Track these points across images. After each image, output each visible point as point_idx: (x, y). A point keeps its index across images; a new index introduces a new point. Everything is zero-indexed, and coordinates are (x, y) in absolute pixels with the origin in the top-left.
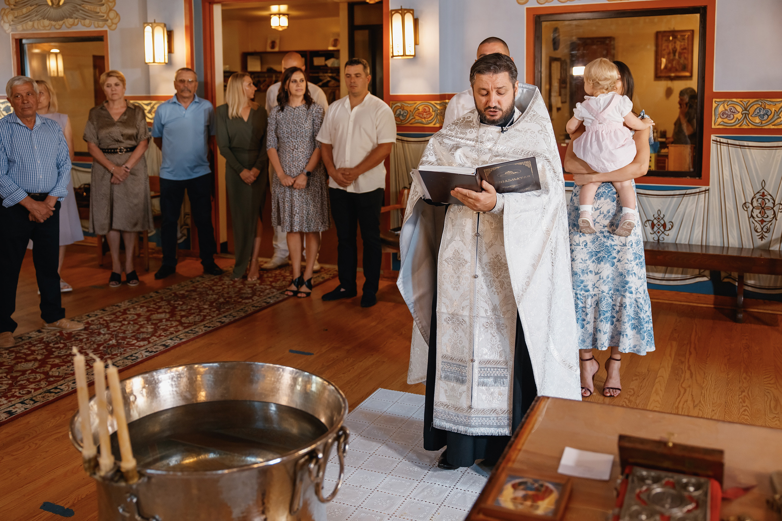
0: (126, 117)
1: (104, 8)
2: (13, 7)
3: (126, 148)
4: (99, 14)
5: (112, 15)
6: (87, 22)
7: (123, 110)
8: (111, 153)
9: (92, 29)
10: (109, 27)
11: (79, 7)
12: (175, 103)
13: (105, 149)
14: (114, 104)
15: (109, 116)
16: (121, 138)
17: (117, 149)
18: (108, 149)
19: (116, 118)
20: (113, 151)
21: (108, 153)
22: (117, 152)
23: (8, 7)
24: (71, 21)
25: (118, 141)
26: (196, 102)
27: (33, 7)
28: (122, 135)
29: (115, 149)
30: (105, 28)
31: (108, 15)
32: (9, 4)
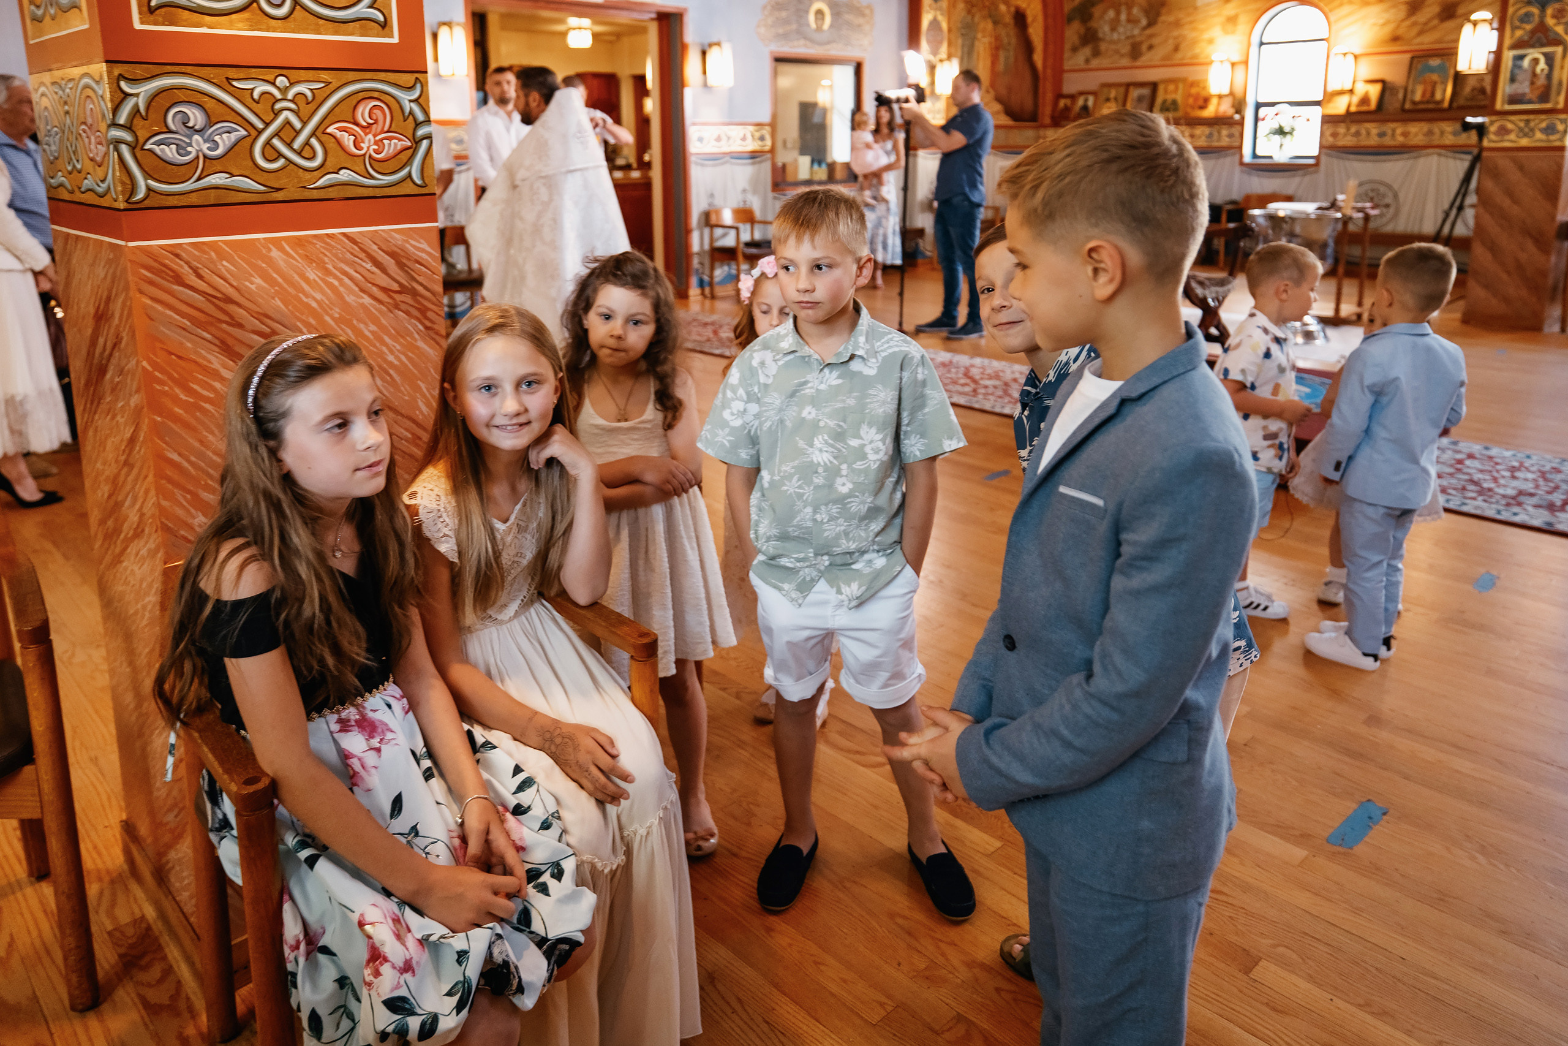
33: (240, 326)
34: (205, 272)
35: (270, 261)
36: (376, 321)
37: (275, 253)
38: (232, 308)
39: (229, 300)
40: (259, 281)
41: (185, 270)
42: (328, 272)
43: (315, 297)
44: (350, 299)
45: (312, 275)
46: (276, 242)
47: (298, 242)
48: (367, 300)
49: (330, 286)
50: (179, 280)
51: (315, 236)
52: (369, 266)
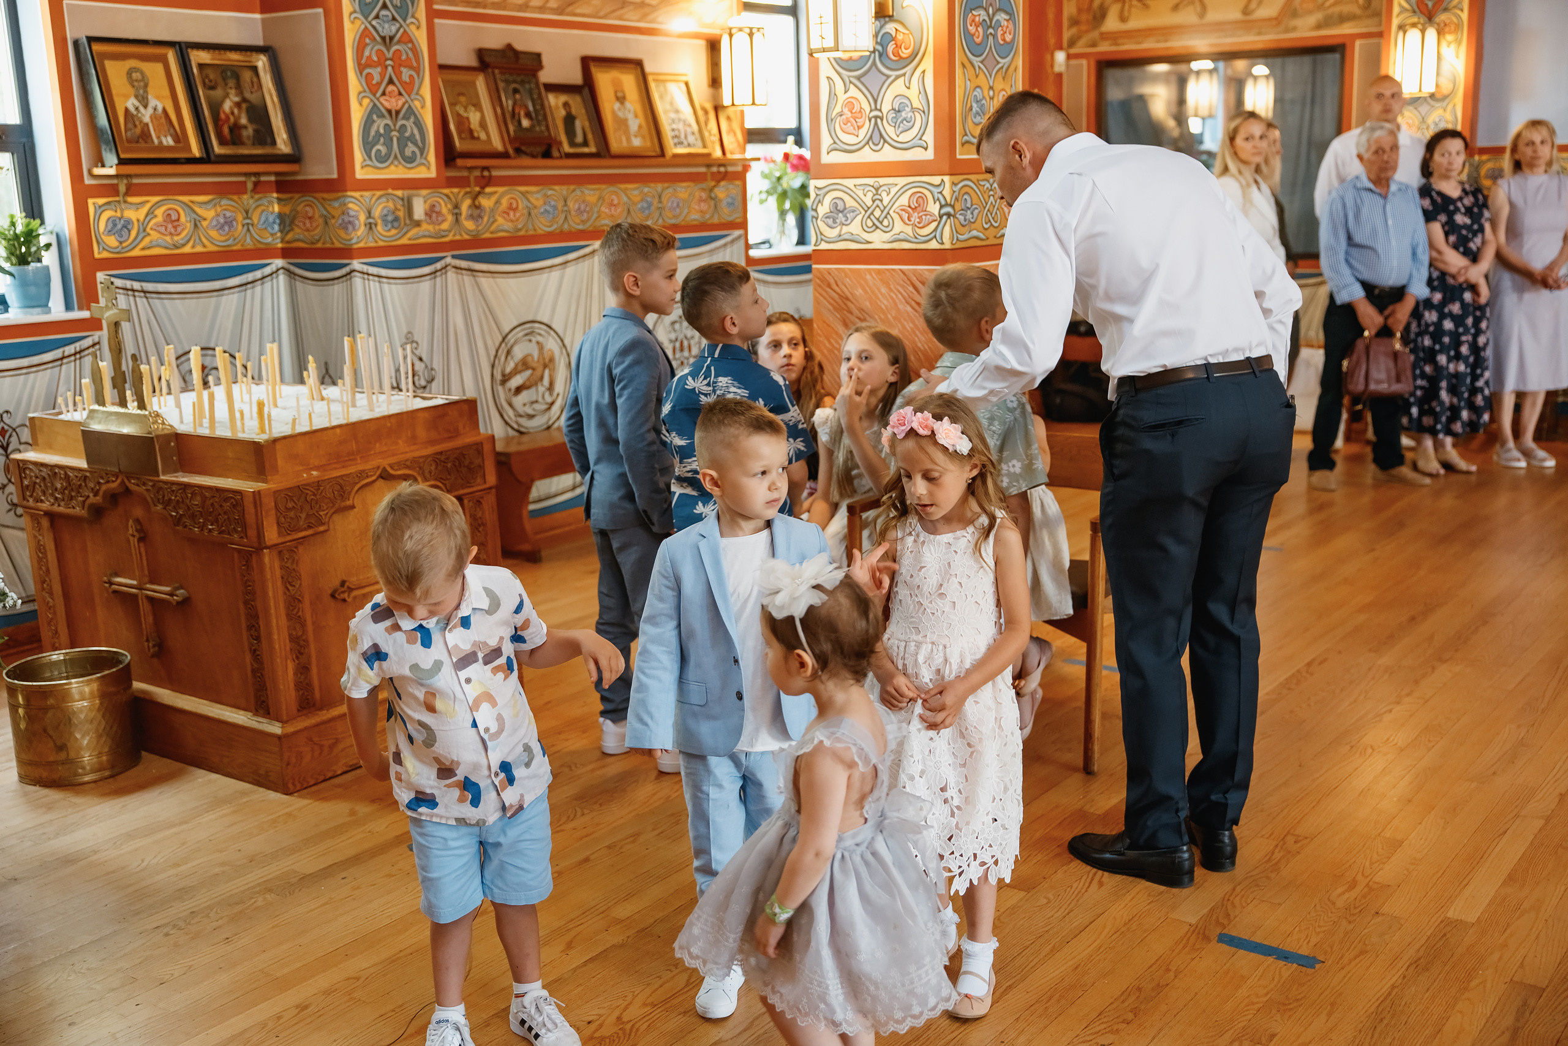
33: (851, 313)
34: (840, 283)
35: (866, 281)
36: (913, 322)
37: (868, 277)
38: (849, 304)
39: (847, 299)
40: (860, 290)
41: (832, 281)
42: (891, 290)
43: (884, 303)
44: (901, 307)
45: (884, 290)
46: (869, 270)
47: (879, 272)
48: (909, 309)
49: (892, 297)
50: (829, 286)
51: (887, 270)
52: (911, 289)
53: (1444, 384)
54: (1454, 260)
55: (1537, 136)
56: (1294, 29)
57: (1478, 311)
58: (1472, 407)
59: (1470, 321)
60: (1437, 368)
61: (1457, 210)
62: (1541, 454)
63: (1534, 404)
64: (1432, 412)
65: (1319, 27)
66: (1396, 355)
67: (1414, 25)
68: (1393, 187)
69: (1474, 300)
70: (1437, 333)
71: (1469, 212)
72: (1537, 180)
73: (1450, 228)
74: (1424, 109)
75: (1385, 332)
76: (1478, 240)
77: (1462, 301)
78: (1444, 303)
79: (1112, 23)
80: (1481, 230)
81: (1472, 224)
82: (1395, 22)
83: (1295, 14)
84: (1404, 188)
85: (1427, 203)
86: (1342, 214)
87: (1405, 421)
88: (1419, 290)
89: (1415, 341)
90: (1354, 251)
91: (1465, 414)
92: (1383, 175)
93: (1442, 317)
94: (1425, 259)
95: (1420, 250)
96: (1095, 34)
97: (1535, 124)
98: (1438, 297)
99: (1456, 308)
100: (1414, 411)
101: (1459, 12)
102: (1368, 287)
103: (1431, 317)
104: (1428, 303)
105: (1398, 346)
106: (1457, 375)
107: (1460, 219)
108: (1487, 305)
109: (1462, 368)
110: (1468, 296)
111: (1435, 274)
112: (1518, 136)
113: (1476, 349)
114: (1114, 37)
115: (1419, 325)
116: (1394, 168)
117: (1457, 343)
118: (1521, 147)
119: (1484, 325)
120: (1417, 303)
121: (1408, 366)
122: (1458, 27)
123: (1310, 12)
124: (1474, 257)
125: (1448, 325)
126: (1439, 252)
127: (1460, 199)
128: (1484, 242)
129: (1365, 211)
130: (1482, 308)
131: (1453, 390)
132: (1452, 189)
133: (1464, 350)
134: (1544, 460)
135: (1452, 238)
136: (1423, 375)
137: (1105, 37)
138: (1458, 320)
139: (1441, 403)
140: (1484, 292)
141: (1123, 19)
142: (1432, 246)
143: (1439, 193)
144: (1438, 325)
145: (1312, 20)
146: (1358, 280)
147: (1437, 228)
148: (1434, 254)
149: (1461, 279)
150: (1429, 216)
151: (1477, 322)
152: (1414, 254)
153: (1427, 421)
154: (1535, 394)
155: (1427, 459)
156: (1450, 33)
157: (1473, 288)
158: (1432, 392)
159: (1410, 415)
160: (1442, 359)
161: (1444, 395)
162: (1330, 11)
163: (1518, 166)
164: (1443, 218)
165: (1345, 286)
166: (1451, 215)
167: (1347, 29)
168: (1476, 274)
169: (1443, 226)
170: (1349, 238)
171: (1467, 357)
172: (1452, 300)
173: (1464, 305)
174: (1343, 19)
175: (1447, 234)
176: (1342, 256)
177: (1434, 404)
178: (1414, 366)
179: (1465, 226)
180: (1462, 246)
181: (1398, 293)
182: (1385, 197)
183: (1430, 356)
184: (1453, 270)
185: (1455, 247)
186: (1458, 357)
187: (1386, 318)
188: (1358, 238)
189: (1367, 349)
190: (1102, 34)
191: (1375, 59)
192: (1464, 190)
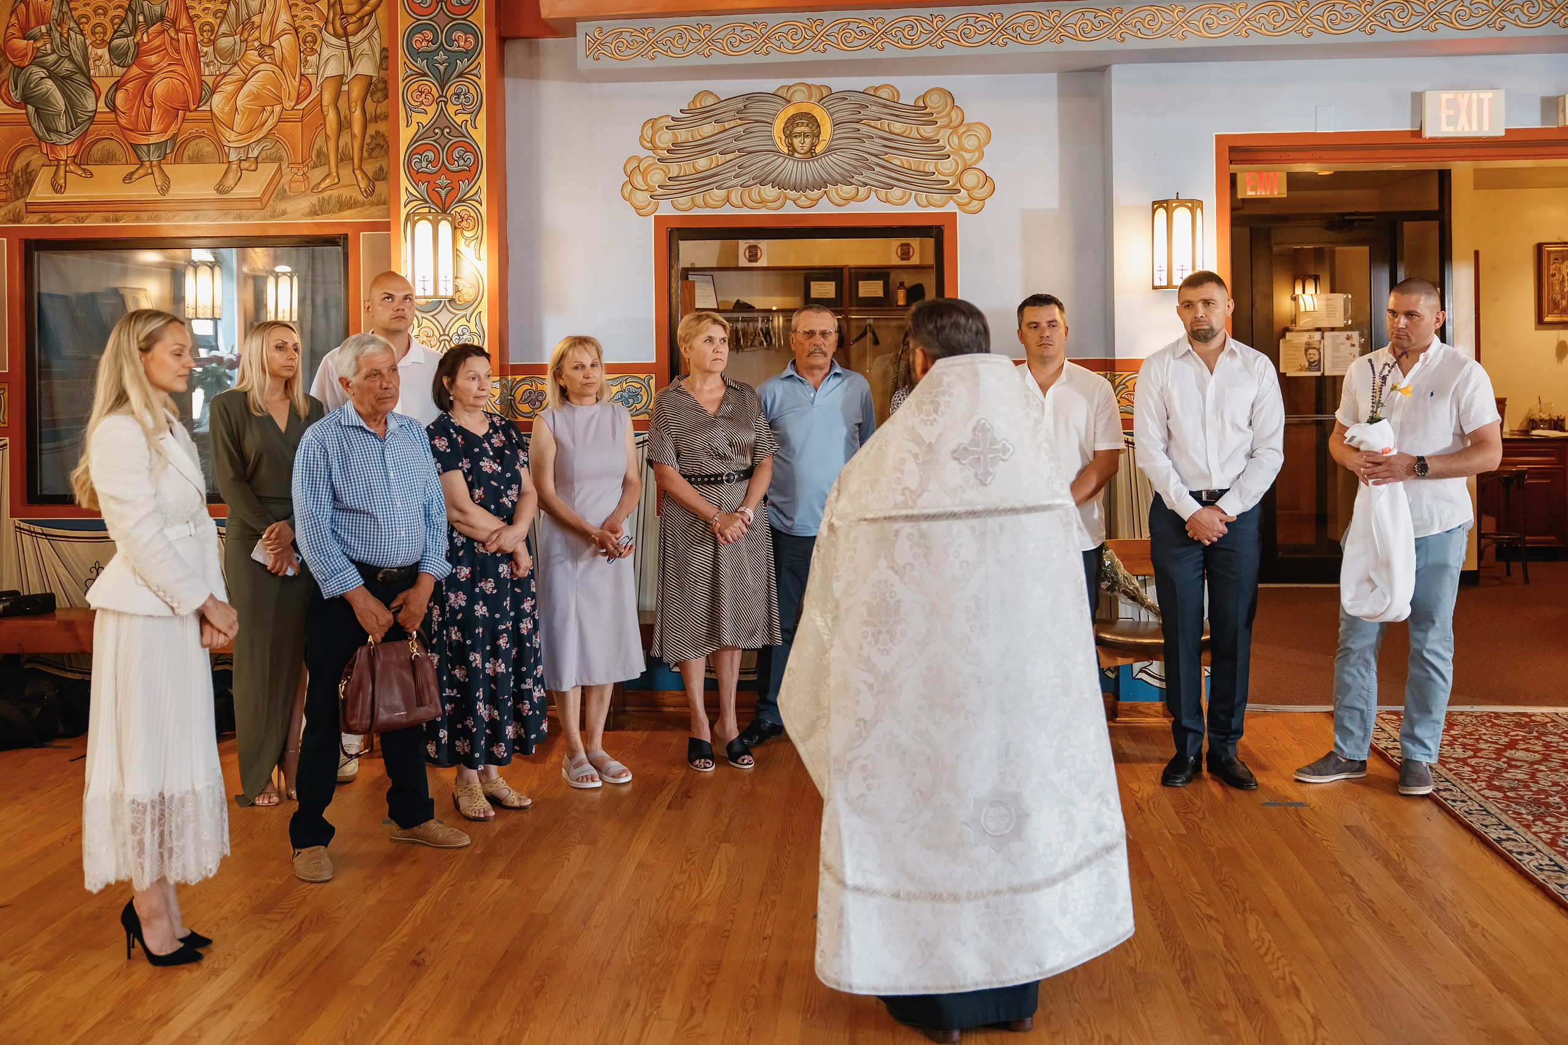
0: (730, 408)
1: (947, 166)
2: (665, 154)
3: (738, 472)
4: (934, 177)
5: (970, 179)
6: (897, 193)
7: (721, 393)
8: (709, 483)
9: (911, 208)
10: (959, 205)
11: (874, 159)
12: (791, 376)
13: (696, 477)
14: (705, 380)
15: (697, 408)
16: (728, 451)
17: (722, 475)
18: (703, 477)
19: (712, 409)
20: (714, 480)
21: (703, 483)
22: (722, 482)
23: (651, 153)
24: (847, 190)
25: (723, 457)
26: (836, 374)
27: (729, 157)
28: (731, 445)
29: (716, 476)
30: (951, 208)
31: (959, 180)
32: (654, 148)
53: (480, 694)
54: (483, 522)
55: (586, 357)
56: (284, 213)
57: (519, 588)
58: (518, 717)
59: (507, 603)
60: (472, 671)
61: (484, 453)
62: (615, 765)
63: (601, 699)
64: (466, 733)
65: (313, 213)
66: (413, 665)
67: (423, 217)
68: (393, 425)
69: (512, 573)
70: (467, 624)
71: (499, 455)
72: (585, 412)
73: (475, 478)
74: (444, 317)
75: (397, 633)
76: (513, 493)
77: (497, 576)
78: (473, 580)
79: (41, 192)
80: (517, 479)
81: (504, 471)
82: (404, 212)
83: (283, 196)
84: (408, 424)
85: (442, 444)
86: (322, 465)
87: (431, 748)
88: (438, 567)
89: (439, 634)
90: (343, 518)
91: (510, 731)
92: (380, 408)
93: (472, 600)
94: (442, 521)
95: (434, 510)
96: (20, 204)
97: (581, 341)
98: (465, 572)
99: (489, 586)
100: (443, 734)
101: (477, 205)
102: (366, 570)
103: (457, 600)
104: (452, 581)
105: (415, 650)
106: (495, 678)
107: (488, 465)
108: (532, 576)
109: (502, 668)
110: (504, 569)
111: (460, 541)
112: (562, 357)
113: (517, 638)
114: (43, 209)
115: (442, 613)
116: (394, 398)
117: (495, 636)
118: (567, 369)
119: (527, 606)
120: (438, 584)
121: (431, 677)
122: (478, 221)
123: (302, 194)
124: (509, 517)
125: (481, 610)
126: (461, 511)
127: (488, 437)
128: (520, 495)
129: (355, 459)
130: (523, 583)
131: (492, 700)
132: (477, 425)
133: (503, 642)
134: (618, 775)
135: (478, 493)
136: (453, 683)
137: (32, 208)
138: (493, 602)
139: (478, 719)
140: (525, 561)
141: (57, 188)
142: (452, 503)
143: (461, 430)
144: (469, 610)
145: (305, 203)
146: (353, 561)
147: (457, 478)
148: (456, 515)
149: (493, 548)
150: (446, 462)
151: (517, 602)
152: (427, 515)
153: (462, 746)
154: (601, 688)
155: (472, 795)
156: (467, 229)
157: (510, 558)
158: (464, 707)
159: (439, 740)
160: (476, 658)
161: (482, 709)
162: (326, 194)
163: (564, 394)
164: (466, 464)
165: (334, 573)
166: (475, 460)
167: (349, 217)
168: (513, 538)
169: (466, 476)
170: (335, 498)
171: (508, 651)
172: (484, 577)
173: (499, 582)
174: (344, 205)
175: (471, 487)
176: (326, 524)
177: (470, 723)
178: (439, 672)
179: (494, 476)
180: (492, 502)
181: (411, 574)
182: (383, 440)
183: (460, 655)
184: (482, 535)
185: (484, 505)
186: (495, 653)
187: (395, 614)
188: (348, 500)
189: (372, 658)
190: (27, 204)
191: (384, 253)
192: (492, 425)
